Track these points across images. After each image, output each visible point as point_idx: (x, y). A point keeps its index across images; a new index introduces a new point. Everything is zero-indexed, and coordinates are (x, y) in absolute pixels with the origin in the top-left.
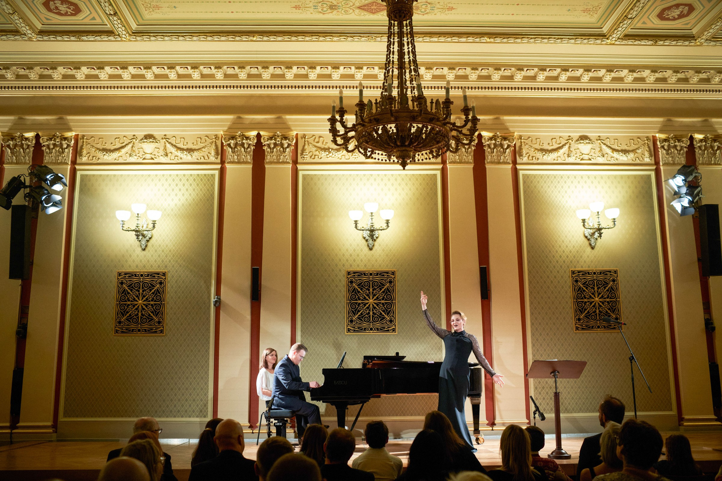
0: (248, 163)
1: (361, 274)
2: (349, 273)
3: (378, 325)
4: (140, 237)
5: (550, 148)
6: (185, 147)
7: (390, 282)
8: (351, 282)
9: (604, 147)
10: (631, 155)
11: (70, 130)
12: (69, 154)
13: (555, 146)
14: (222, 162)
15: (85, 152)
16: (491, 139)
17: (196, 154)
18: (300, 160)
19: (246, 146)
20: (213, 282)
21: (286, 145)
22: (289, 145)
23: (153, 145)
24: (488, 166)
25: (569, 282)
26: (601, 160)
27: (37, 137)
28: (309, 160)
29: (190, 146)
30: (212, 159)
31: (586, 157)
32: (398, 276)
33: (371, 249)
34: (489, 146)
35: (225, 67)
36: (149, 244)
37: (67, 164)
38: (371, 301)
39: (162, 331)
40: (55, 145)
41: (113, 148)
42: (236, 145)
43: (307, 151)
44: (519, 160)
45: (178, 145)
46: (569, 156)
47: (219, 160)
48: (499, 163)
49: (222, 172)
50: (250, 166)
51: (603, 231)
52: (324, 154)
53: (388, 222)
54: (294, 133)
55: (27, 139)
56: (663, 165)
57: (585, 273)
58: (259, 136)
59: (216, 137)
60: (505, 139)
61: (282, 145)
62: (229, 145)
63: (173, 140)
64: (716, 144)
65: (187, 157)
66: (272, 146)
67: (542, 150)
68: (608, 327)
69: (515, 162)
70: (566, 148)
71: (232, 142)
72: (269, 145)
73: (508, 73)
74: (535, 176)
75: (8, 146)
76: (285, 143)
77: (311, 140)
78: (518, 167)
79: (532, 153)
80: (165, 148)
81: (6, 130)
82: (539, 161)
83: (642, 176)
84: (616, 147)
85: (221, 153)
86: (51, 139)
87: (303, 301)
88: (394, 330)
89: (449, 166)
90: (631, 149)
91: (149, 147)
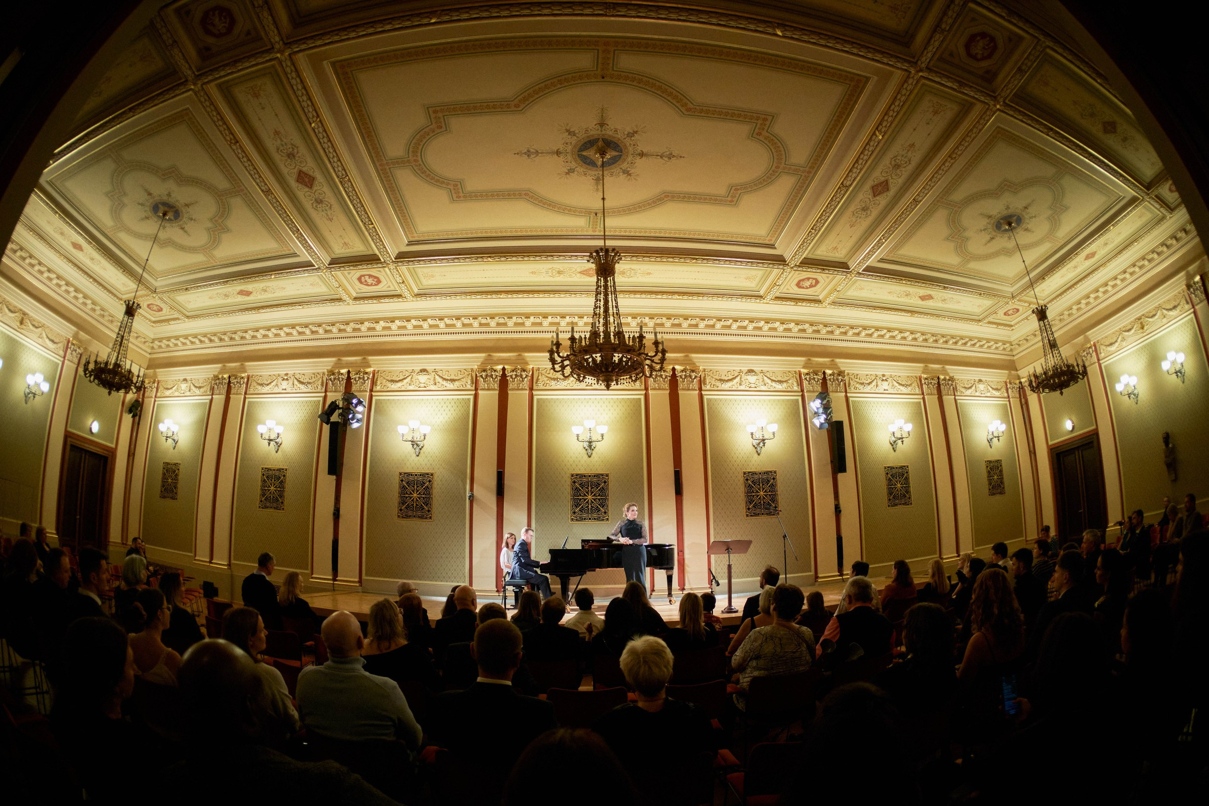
0: (496, 390)
1: (582, 476)
2: (572, 475)
3: (595, 515)
4: (415, 446)
5: (726, 379)
6: (449, 378)
7: (605, 482)
8: (574, 482)
9: (765, 378)
10: (785, 385)
11: (369, 366)
12: (368, 383)
13: (730, 377)
14: (476, 389)
15: (379, 382)
16: (682, 371)
17: (457, 383)
18: (535, 387)
19: (494, 377)
20: (468, 481)
21: (524, 376)
22: (527, 376)
23: (426, 377)
24: (680, 392)
25: (742, 480)
26: (763, 388)
27: (349, 372)
28: (542, 387)
29: (453, 377)
30: (469, 387)
31: (753, 386)
32: (611, 477)
33: (590, 457)
34: (681, 377)
35: (480, 318)
36: (422, 451)
37: (366, 391)
38: (590, 497)
39: (430, 518)
40: (359, 378)
41: (398, 379)
42: (487, 376)
43: (541, 380)
44: (703, 388)
45: (444, 377)
46: (740, 385)
47: (473, 388)
48: (689, 390)
49: (476, 397)
50: (497, 392)
51: (766, 441)
52: (553, 383)
53: (602, 436)
54: (531, 367)
55: (342, 374)
56: (807, 392)
57: (754, 473)
58: (504, 369)
59: (472, 370)
60: (693, 371)
61: (521, 376)
62: (481, 376)
63: (440, 373)
64: (840, 377)
65: (450, 386)
66: (514, 377)
67: (721, 380)
68: (769, 514)
69: (700, 389)
70: (738, 379)
71: (484, 374)
72: (511, 376)
73: (694, 322)
74: (716, 400)
75: (331, 379)
76: (524, 374)
77: (543, 372)
78: (703, 393)
79: (713, 383)
80: (435, 379)
81: (329, 368)
82: (719, 388)
83: (792, 400)
84: (774, 379)
85: (476, 383)
86: (357, 374)
87: (537, 497)
88: (607, 519)
89: (650, 392)
90: (784, 380)
91: (423, 378)
